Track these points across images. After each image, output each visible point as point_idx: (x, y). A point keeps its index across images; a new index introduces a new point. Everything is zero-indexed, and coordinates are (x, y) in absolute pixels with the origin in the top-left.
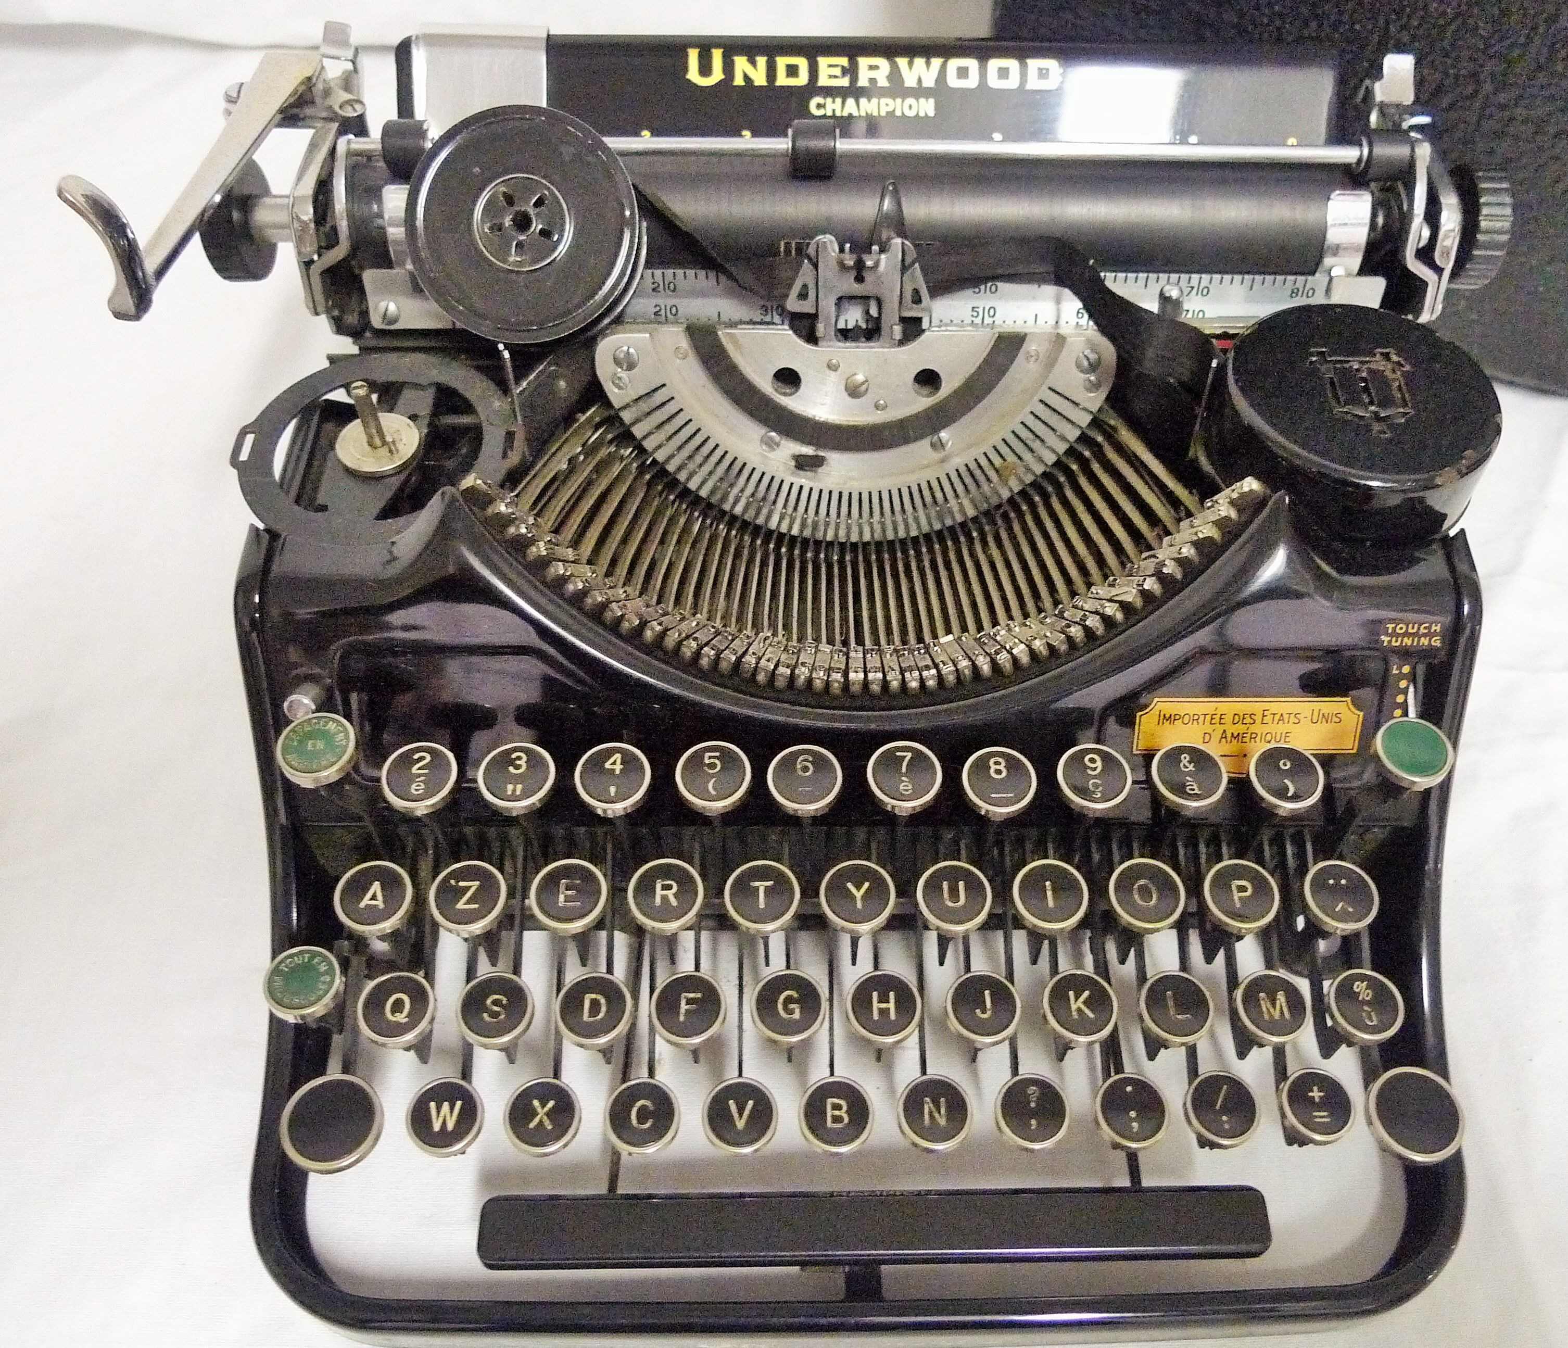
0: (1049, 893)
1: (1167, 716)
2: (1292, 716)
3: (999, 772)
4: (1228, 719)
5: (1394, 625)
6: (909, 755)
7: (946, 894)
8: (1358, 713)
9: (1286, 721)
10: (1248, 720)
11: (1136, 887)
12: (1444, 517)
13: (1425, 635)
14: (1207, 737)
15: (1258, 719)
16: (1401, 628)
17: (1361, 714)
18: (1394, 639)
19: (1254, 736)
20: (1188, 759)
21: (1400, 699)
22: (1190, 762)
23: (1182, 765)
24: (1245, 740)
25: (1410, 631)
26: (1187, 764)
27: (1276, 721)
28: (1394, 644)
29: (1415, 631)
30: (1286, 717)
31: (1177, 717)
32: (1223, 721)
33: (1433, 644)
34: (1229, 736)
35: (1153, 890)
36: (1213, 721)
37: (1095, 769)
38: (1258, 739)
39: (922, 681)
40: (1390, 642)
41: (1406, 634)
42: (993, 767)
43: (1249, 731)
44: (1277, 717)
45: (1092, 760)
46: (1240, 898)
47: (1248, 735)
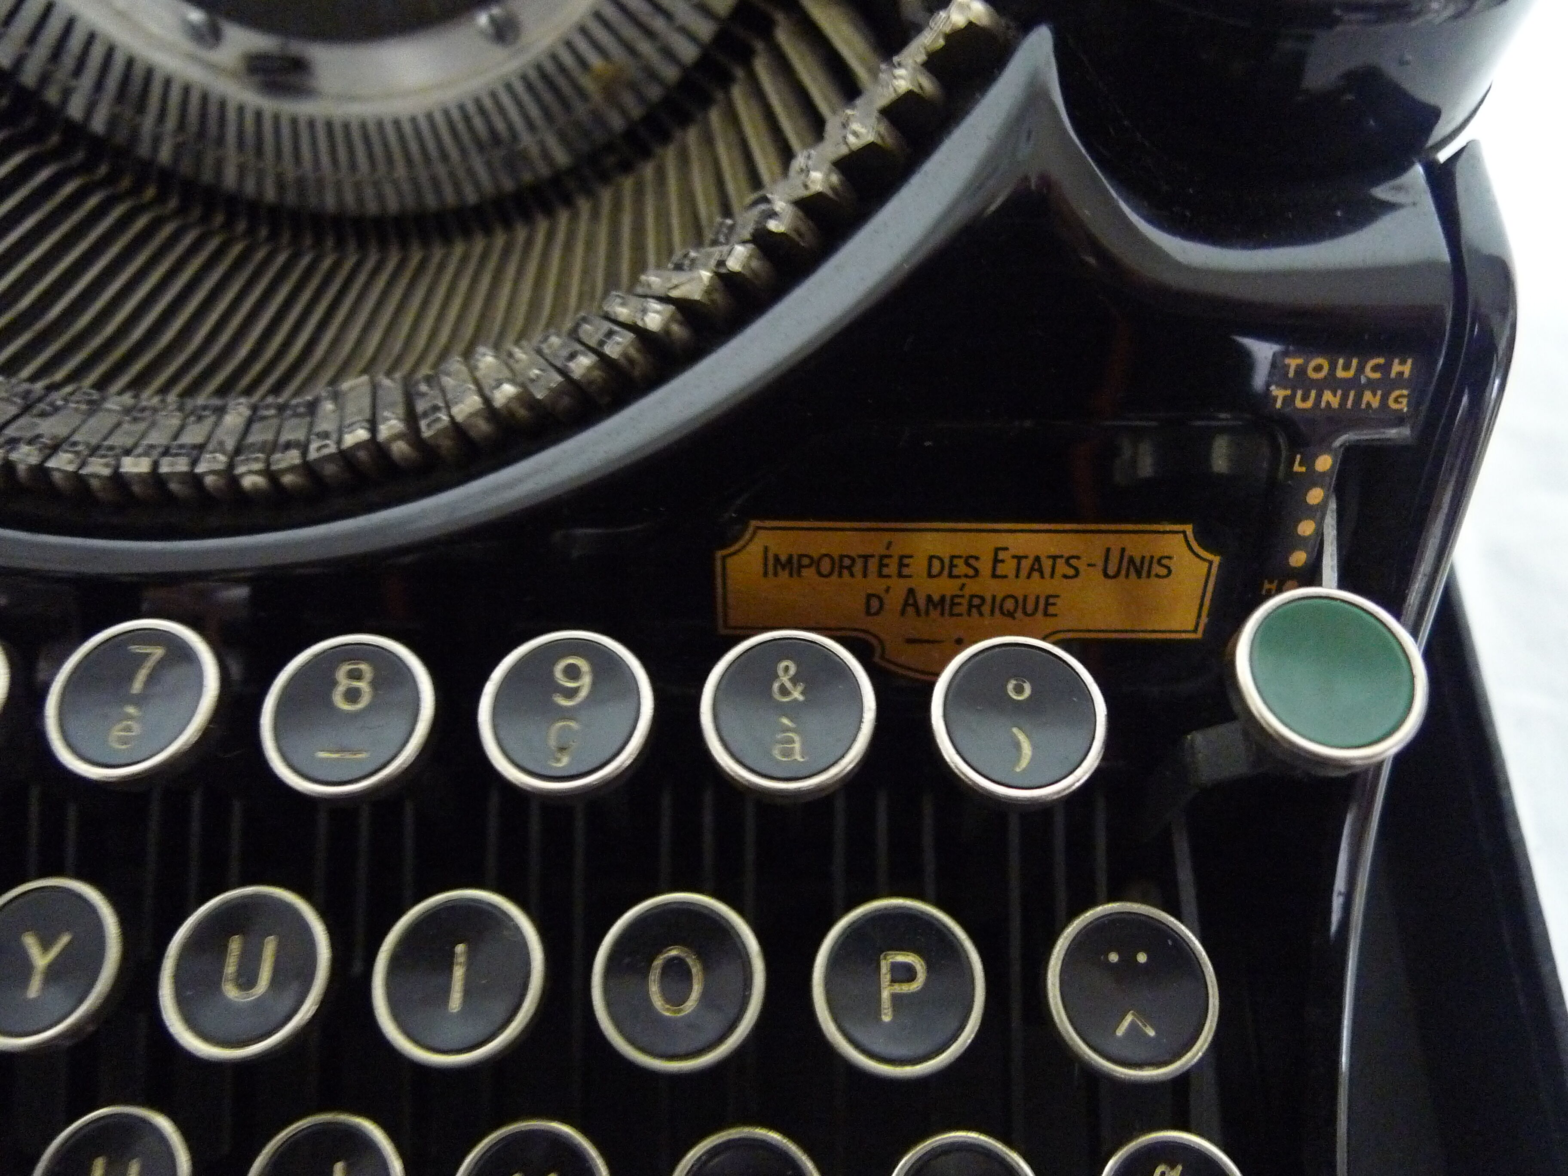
0: (459, 973)
1: (783, 558)
2: (1060, 562)
3: (352, 695)
4: (918, 566)
5: (1300, 361)
6: (158, 652)
7: (231, 968)
8: (1210, 556)
9: (1047, 570)
10: (961, 568)
11: (659, 962)
12: (1433, 115)
13: (1372, 385)
14: (875, 603)
15: (985, 566)
16: (1318, 368)
17: (1216, 560)
18: (1299, 393)
19: (976, 602)
20: (793, 670)
21: (1306, 528)
22: (794, 680)
23: (776, 686)
24: (957, 610)
25: (1340, 374)
26: (789, 685)
27: (1024, 573)
28: (1299, 404)
29: (1350, 374)
30: (1047, 564)
31: (806, 561)
32: (906, 571)
33: (1394, 406)
34: (922, 602)
35: (696, 969)
36: (885, 571)
37: (571, 693)
38: (986, 609)
39: (272, 476)
40: (1289, 400)
41: (1331, 382)
42: (343, 683)
43: (967, 592)
44: (1026, 564)
45: (573, 672)
46: (896, 998)
47: (965, 601)
